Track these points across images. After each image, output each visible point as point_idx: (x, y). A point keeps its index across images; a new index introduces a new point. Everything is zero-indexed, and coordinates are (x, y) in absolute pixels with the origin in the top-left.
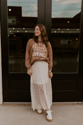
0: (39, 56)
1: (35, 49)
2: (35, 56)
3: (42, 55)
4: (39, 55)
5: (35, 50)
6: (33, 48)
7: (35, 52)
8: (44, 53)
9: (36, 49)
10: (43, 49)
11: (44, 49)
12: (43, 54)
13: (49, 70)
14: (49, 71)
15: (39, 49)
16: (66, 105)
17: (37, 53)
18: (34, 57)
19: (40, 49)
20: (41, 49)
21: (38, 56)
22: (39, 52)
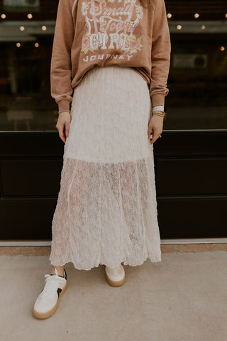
0: (111, 47)
1: (90, 17)
2: (93, 48)
3: (121, 41)
4: (108, 44)
5: (92, 23)
6: (85, 13)
7: (93, 31)
8: (129, 34)
9: (95, 21)
10: (124, 18)
11: (130, 18)
12: (126, 36)
13: (153, 103)
14: (152, 107)
15: (108, 20)
16: (211, 248)
17: (103, 38)
18: (90, 53)
19: (112, 19)
20: (116, 17)
21: (104, 47)
22: (109, 32)
